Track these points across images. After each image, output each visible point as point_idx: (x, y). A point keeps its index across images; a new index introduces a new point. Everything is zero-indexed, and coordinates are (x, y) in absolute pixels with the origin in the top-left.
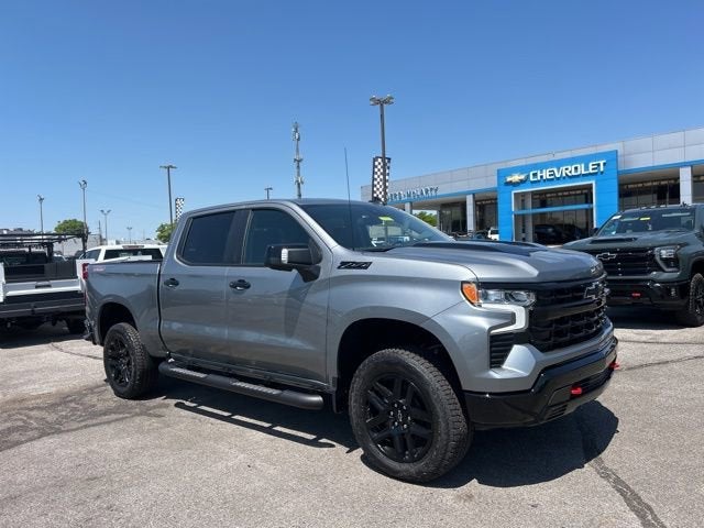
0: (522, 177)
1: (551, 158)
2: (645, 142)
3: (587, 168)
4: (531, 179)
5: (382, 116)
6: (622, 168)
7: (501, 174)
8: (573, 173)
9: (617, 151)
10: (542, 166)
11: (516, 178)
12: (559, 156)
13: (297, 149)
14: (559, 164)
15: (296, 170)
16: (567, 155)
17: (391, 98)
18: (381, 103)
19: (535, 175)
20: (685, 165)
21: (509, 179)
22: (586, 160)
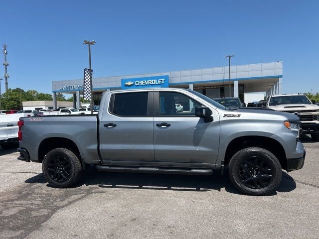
0: (132, 83)
1: (143, 76)
2: (178, 73)
3: (157, 82)
4: (136, 84)
5: (89, 50)
6: (170, 83)
7: (123, 81)
8: (153, 83)
9: (168, 76)
10: (140, 79)
11: (130, 83)
12: (147, 76)
13: (6, 59)
14: (147, 79)
15: (5, 70)
16: (150, 75)
17: (94, 42)
18: (90, 44)
19: (137, 83)
20: (191, 83)
21: (126, 84)
22: (157, 78)
